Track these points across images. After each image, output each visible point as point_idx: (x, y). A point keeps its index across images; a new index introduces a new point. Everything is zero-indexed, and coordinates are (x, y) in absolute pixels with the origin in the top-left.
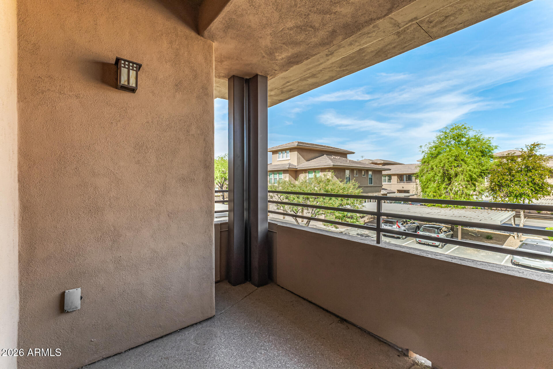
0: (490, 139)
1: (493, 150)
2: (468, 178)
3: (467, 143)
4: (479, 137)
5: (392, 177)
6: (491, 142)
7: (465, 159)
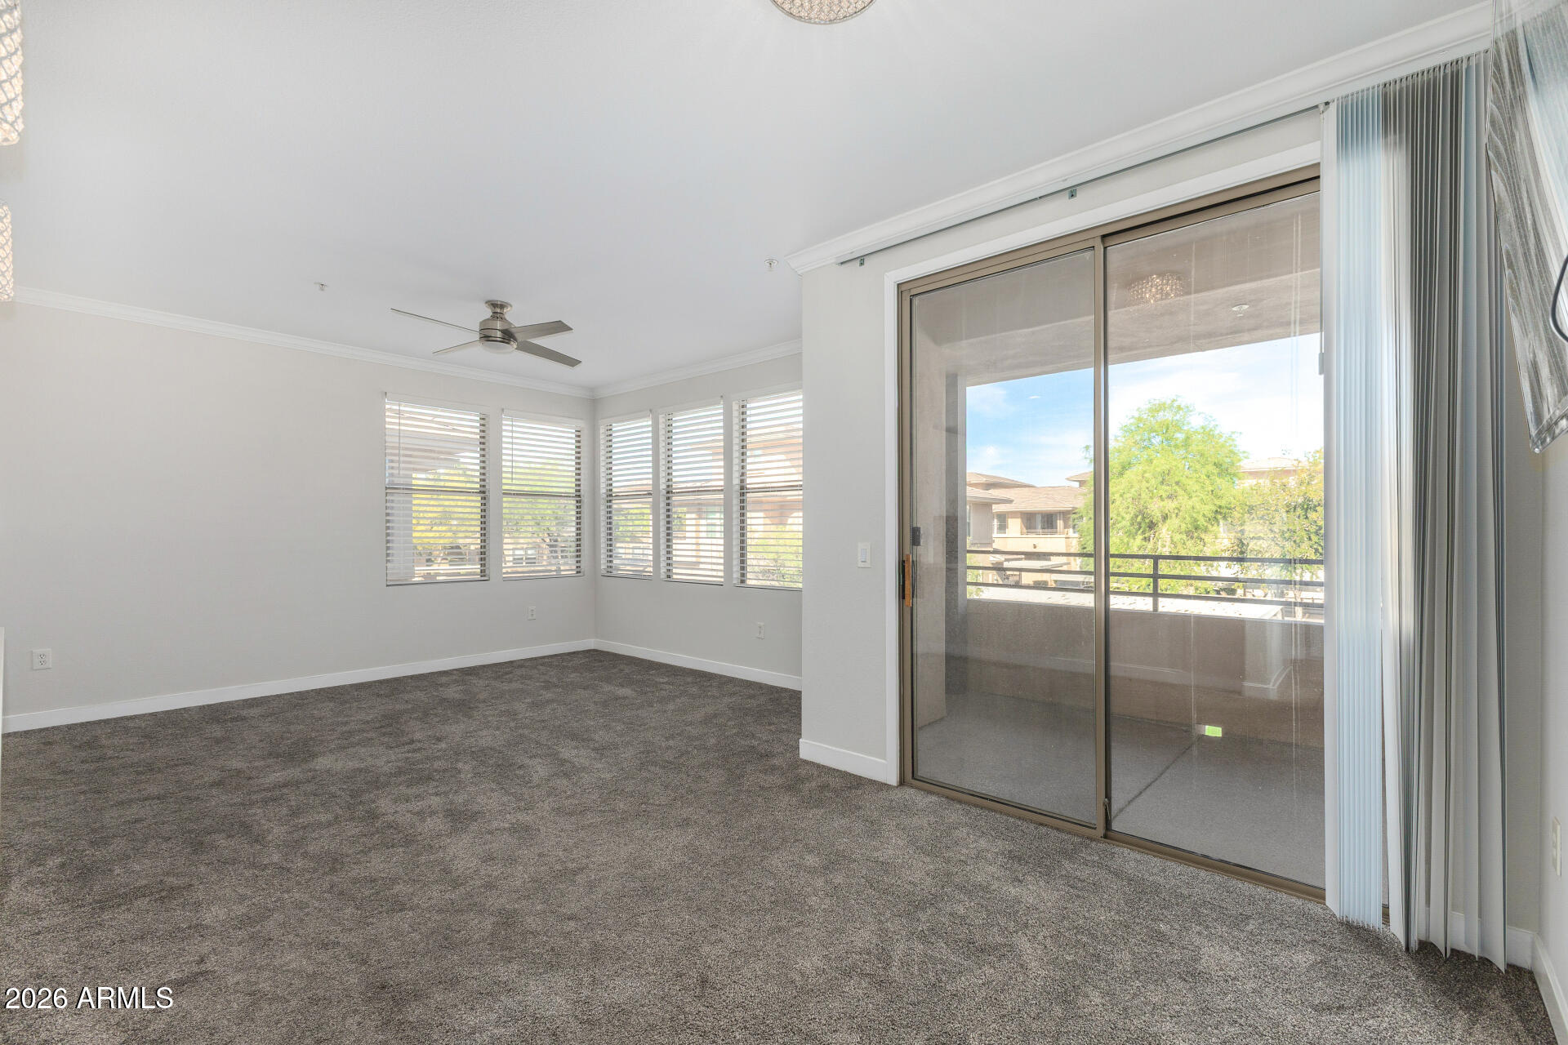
0: (1234, 436)
1: (1239, 460)
2: (1189, 526)
3: (1187, 443)
4: (1211, 430)
5: (1010, 520)
6: (1235, 443)
7: (1184, 480)
